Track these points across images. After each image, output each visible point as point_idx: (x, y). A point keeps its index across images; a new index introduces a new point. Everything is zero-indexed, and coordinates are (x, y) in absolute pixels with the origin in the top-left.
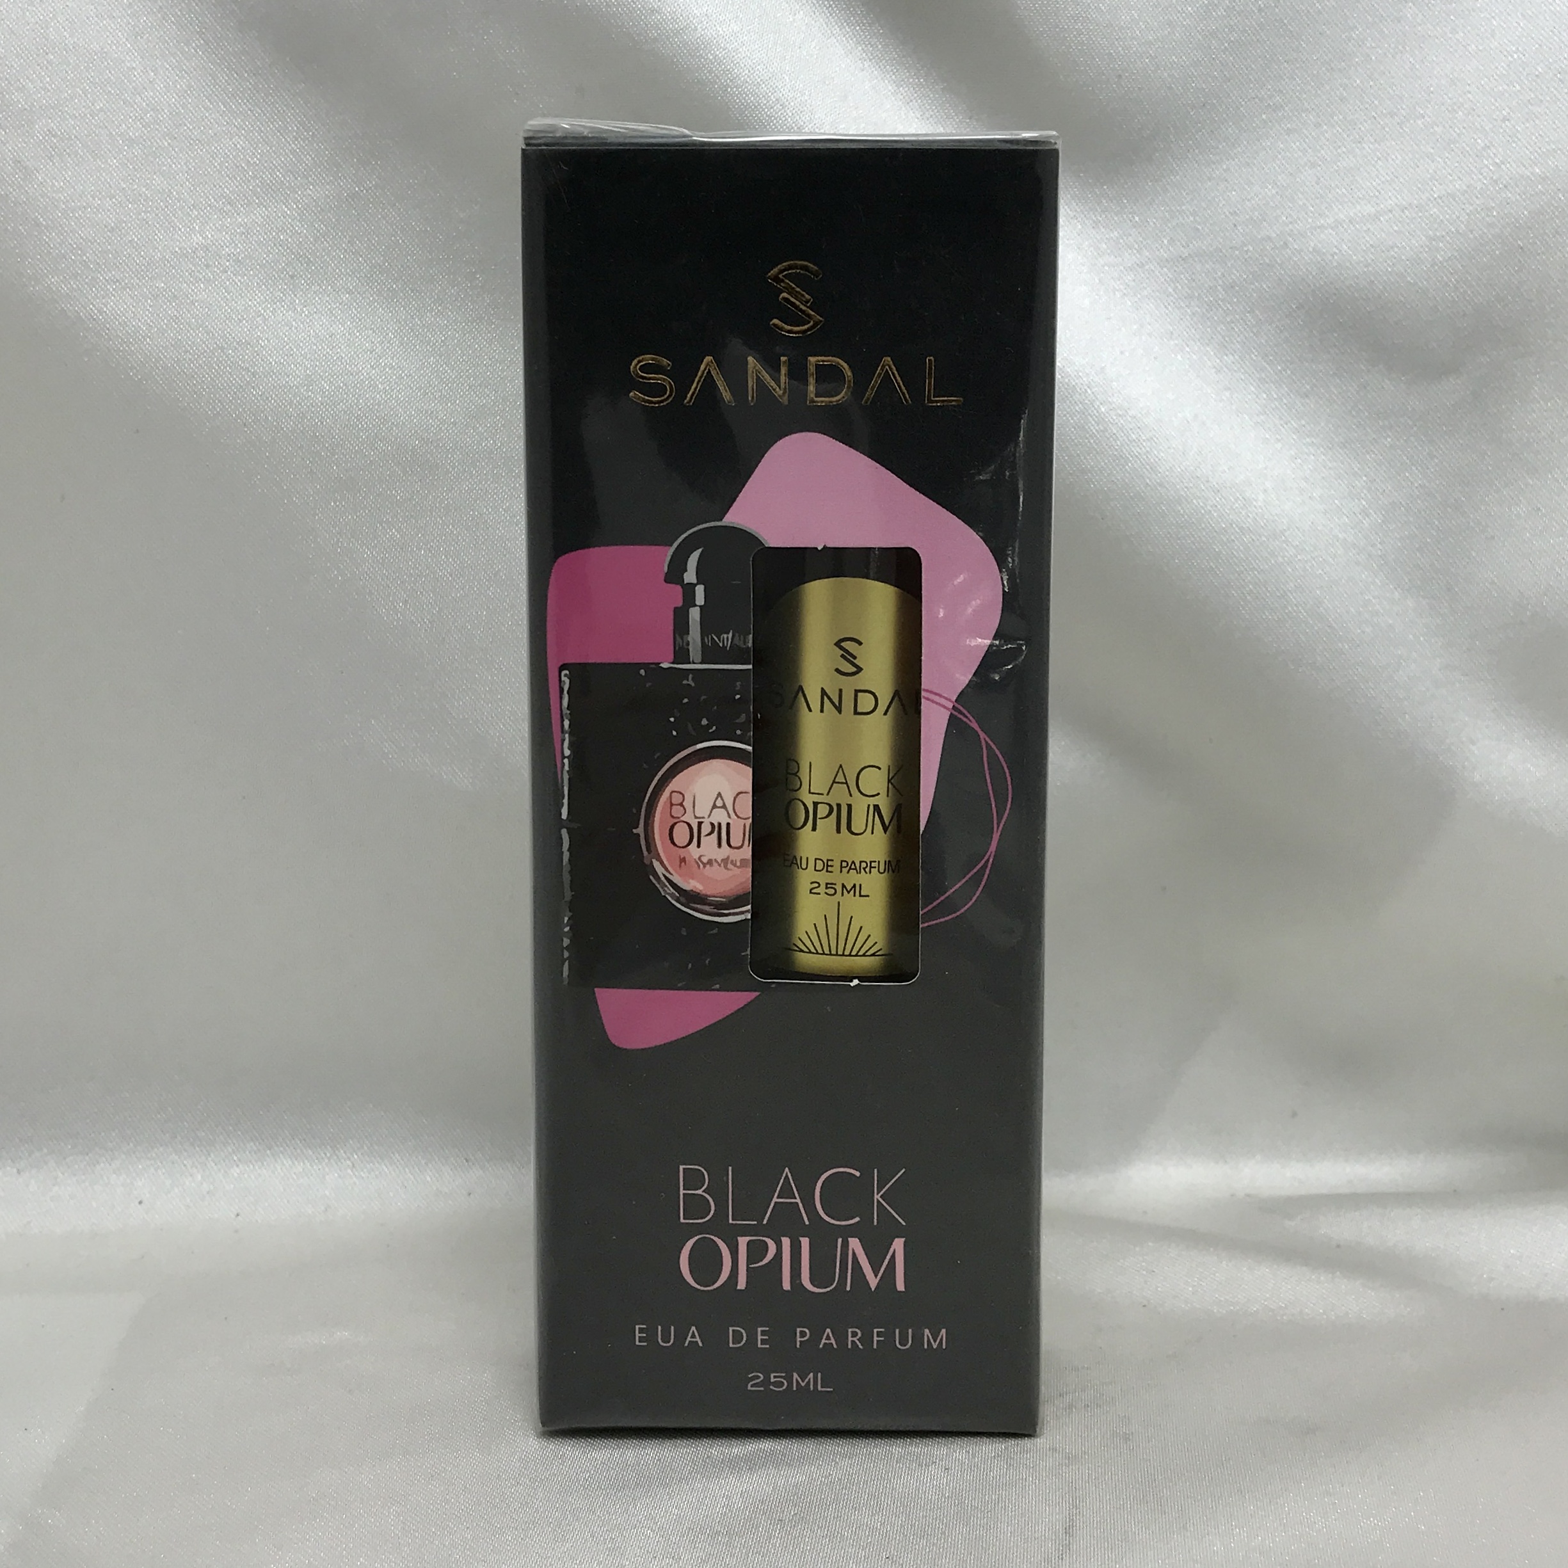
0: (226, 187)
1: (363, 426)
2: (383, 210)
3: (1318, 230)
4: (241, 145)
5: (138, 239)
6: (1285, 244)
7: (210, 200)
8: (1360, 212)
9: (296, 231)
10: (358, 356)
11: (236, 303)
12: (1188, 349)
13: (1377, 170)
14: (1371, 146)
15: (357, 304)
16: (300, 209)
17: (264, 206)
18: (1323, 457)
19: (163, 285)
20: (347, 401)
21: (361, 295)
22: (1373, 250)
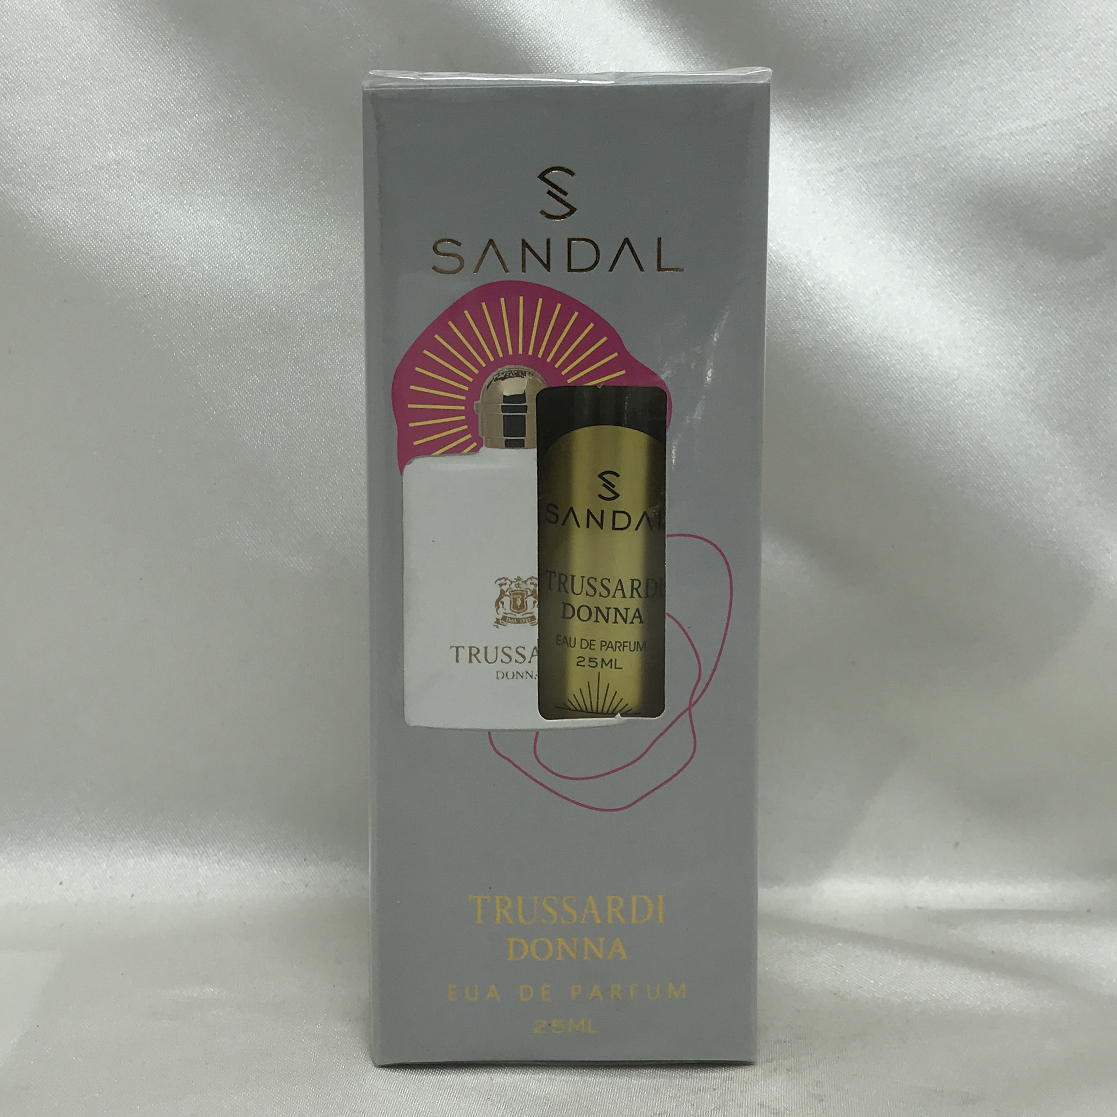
0: (133, 116)
1: (233, 297)
2: (250, 132)
3: (985, 141)
4: (144, 84)
5: (68, 156)
6: (957, 151)
7: (121, 126)
8: (1019, 126)
9: (185, 149)
10: (230, 243)
11: (140, 203)
12: (878, 236)
13: (1034, 92)
14: (1029, 73)
15: (230, 203)
16: (188, 132)
17: (161, 130)
18: (987, 322)
19: (85, 190)
20: (222, 278)
21: (233, 197)
22: (1030, 157)
